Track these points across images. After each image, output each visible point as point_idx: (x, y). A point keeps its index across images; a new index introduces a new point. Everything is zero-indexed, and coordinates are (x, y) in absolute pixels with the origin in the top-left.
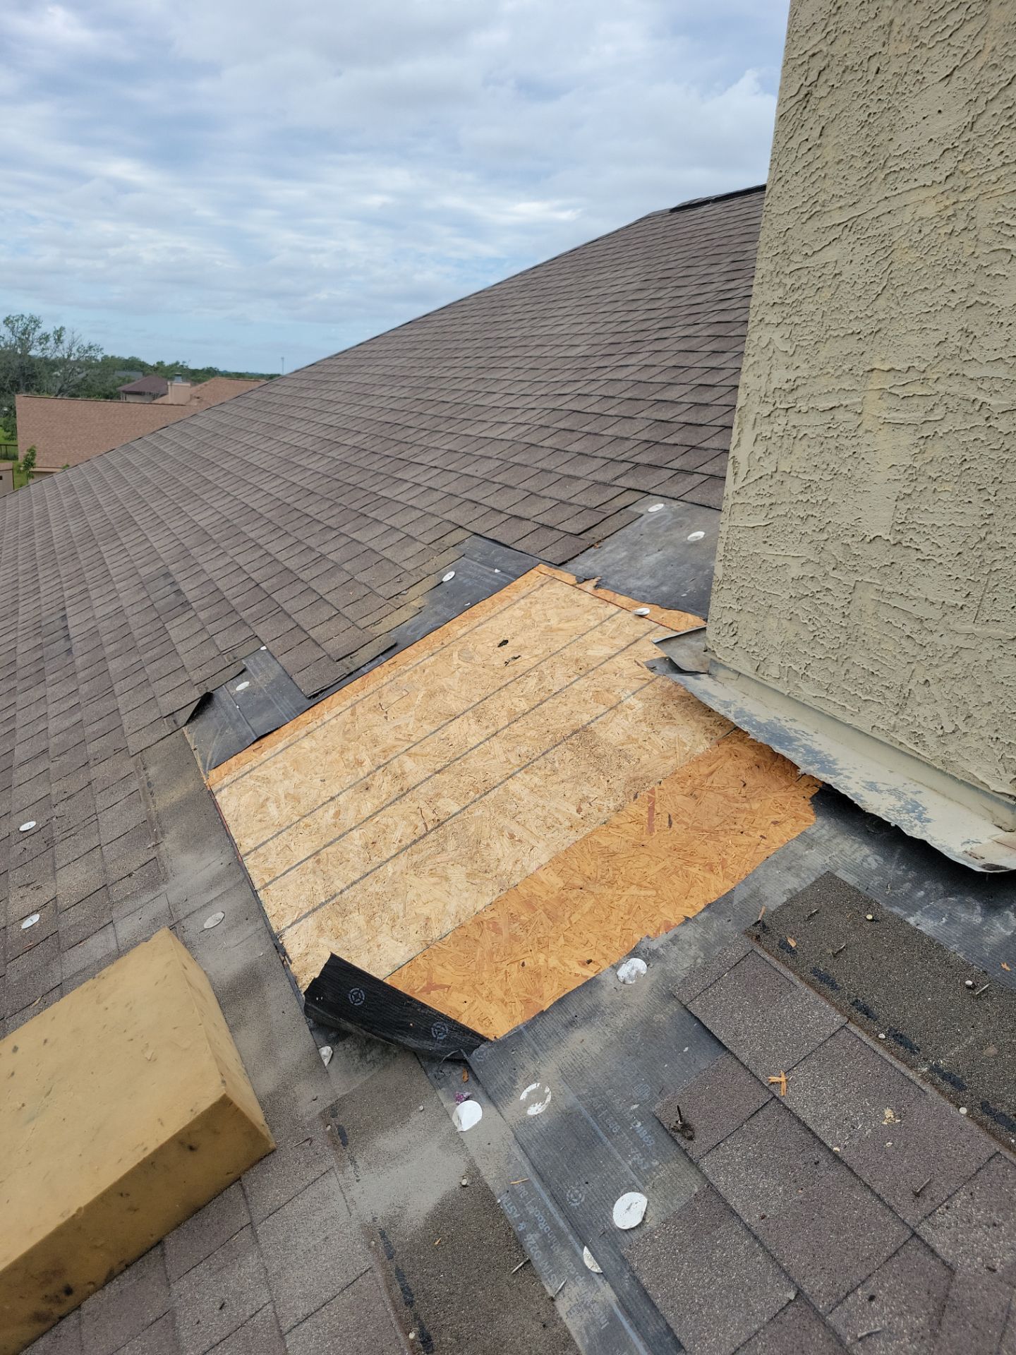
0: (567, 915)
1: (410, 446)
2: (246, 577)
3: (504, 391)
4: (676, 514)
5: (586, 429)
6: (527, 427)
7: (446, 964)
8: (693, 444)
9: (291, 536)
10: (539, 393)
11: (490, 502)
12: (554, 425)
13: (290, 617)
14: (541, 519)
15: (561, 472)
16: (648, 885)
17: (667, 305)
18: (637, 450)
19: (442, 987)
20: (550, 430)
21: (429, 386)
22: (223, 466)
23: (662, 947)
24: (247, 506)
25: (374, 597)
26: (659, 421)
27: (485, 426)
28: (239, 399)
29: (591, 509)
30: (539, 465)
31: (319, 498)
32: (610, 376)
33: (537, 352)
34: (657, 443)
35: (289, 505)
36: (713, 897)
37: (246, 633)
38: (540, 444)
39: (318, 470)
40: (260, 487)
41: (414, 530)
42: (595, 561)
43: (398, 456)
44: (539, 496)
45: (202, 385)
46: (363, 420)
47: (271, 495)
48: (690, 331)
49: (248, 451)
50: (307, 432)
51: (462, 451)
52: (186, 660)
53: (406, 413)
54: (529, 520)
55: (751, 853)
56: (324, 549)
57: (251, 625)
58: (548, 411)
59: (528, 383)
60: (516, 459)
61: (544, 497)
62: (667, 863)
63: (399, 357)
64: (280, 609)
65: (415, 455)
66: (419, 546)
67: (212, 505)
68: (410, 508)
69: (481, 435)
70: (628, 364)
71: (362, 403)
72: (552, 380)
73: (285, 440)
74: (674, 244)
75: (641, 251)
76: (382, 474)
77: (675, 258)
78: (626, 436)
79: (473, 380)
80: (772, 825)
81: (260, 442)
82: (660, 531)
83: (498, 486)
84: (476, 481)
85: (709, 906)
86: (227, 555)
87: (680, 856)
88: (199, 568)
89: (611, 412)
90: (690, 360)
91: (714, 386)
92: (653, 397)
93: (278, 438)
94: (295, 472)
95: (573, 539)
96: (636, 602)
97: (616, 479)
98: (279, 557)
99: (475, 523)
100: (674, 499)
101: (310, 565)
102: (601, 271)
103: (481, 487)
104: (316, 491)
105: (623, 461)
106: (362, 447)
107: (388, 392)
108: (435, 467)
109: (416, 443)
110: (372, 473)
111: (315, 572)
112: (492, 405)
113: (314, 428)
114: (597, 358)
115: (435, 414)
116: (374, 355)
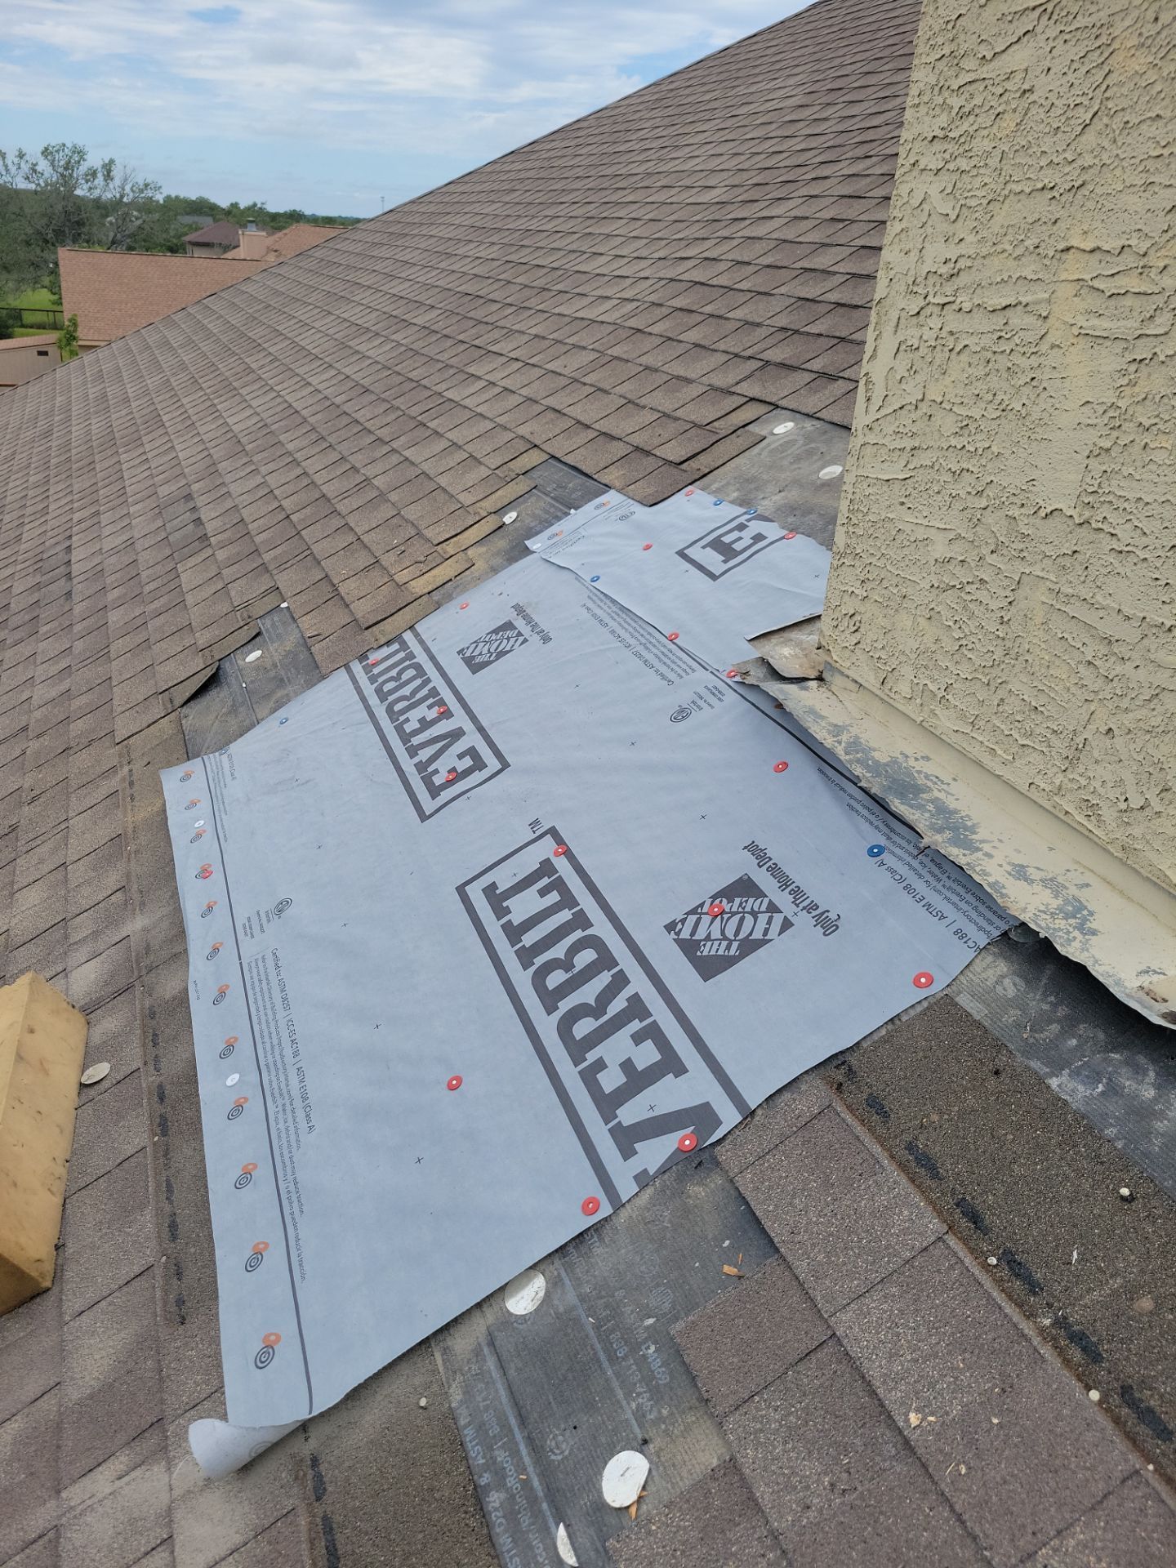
1: (490, 327)
2: (276, 505)
3: (613, 252)
4: (808, 438)
5: (708, 309)
6: (636, 304)
8: (844, 335)
9: (334, 449)
10: (656, 255)
11: (576, 412)
12: (668, 303)
13: (319, 563)
14: (636, 440)
15: (670, 371)
17: (834, 129)
18: (770, 341)
20: (664, 309)
21: (523, 243)
22: (270, 349)
24: (289, 406)
25: (421, 541)
26: (804, 299)
27: (586, 301)
29: (700, 426)
30: (644, 360)
31: (374, 397)
32: (747, 233)
33: (661, 197)
34: (797, 332)
35: (338, 407)
37: (265, 584)
38: (649, 330)
39: (377, 358)
40: (309, 380)
41: (480, 449)
43: (474, 343)
44: (637, 405)
45: (281, 234)
46: (439, 290)
47: (320, 392)
48: (859, 167)
49: (301, 330)
50: (372, 305)
51: (551, 337)
52: (195, 615)
53: (491, 281)
54: (621, 440)
56: (369, 472)
57: (275, 572)
58: (664, 282)
59: (645, 241)
60: (616, 351)
61: (644, 407)
63: (494, 201)
64: (307, 553)
65: (495, 342)
66: (482, 472)
67: (250, 403)
68: (478, 417)
69: (578, 315)
70: (773, 214)
71: (442, 265)
72: (674, 237)
73: (346, 316)
76: (452, 367)
78: (758, 320)
79: (577, 236)
81: (317, 317)
82: (785, 463)
83: (588, 390)
84: (563, 381)
86: (259, 473)
88: (225, 490)
89: (744, 285)
90: (853, 210)
92: (801, 264)
93: (338, 312)
94: (352, 360)
95: (675, 471)
97: (738, 383)
98: (319, 479)
99: (556, 441)
100: (808, 415)
101: (351, 492)
103: (568, 390)
104: (371, 388)
105: (750, 358)
106: (432, 328)
107: (475, 251)
108: (517, 359)
109: (498, 324)
110: (440, 365)
111: (355, 502)
112: (598, 271)
113: (381, 300)
114: (735, 206)
115: (526, 283)
116: (465, 198)
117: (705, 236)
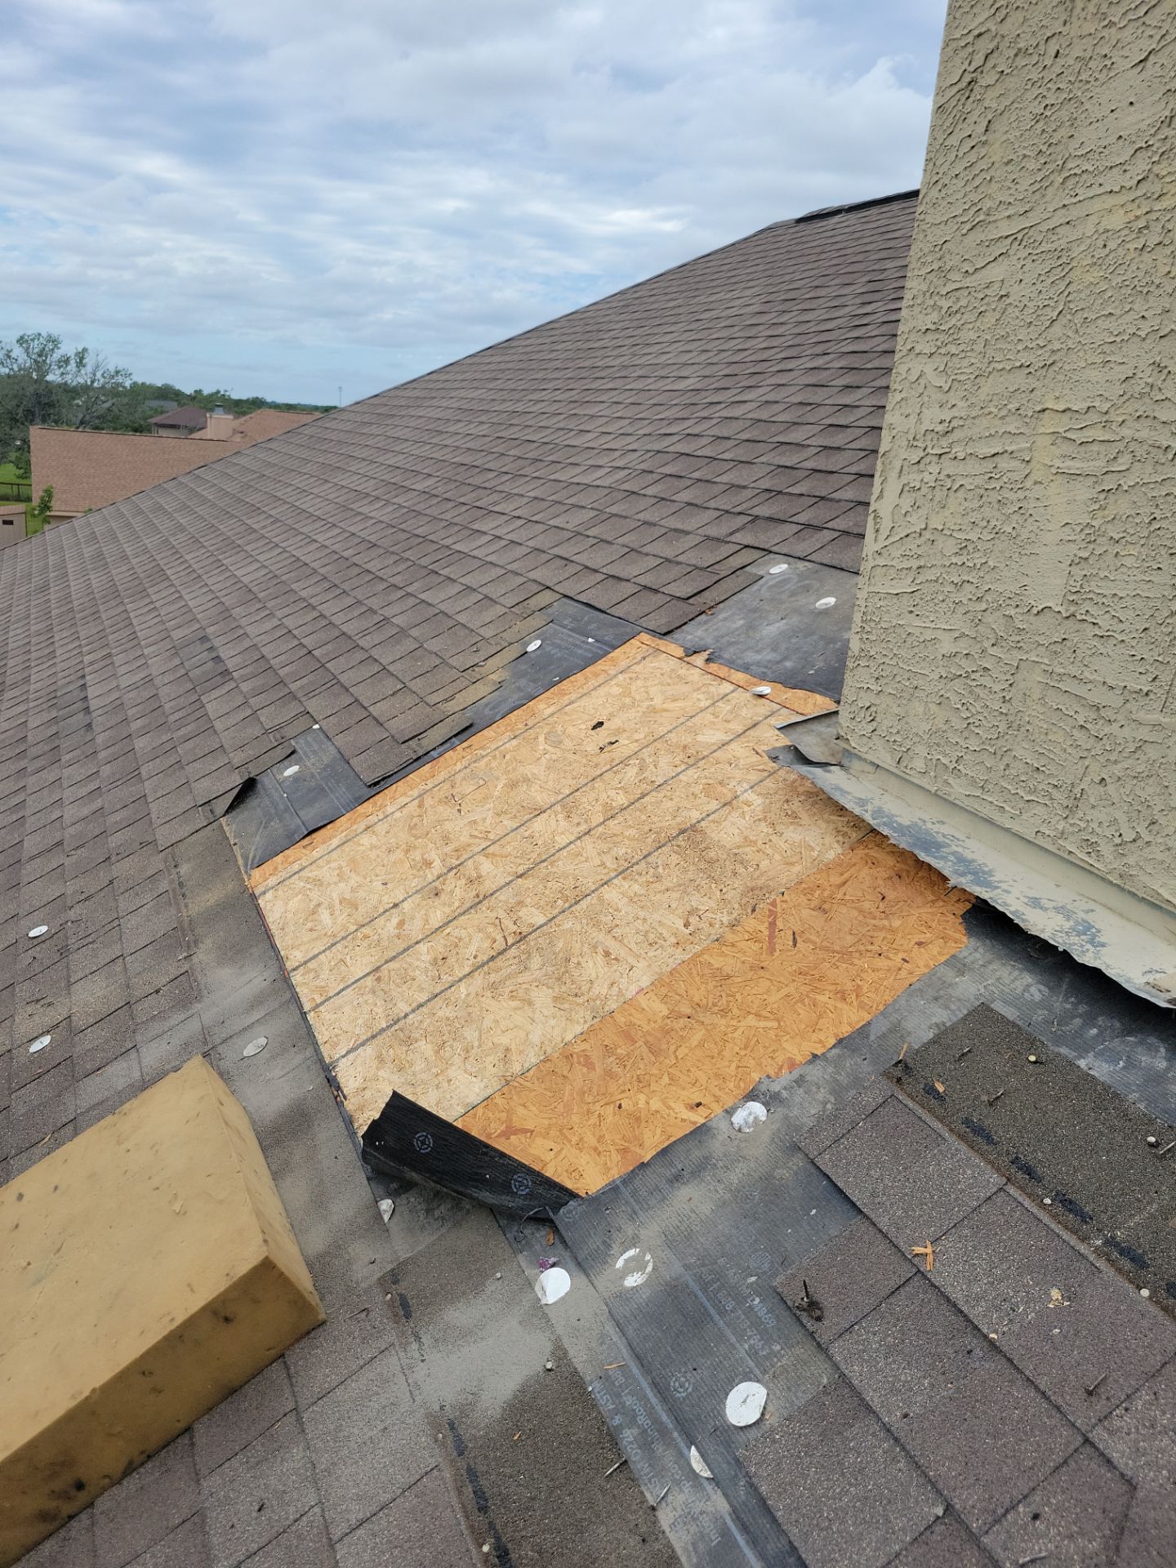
0: (672, 1048)
1: (489, 492)
2: (296, 642)
3: (600, 429)
4: (801, 577)
5: (696, 475)
6: (627, 472)
7: (528, 1104)
8: (823, 495)
9: (349, 595)
10: (641, 432)
11: (582, 559)
12: (659, 470)
13: (347, 690)
14: (644, 580)
15: (667, 525)
16: (769, 1015)
17: (792, 332)
18: (756, 501)
19: (525, 1131)
20: (655, 476)
21: (513, 422)
22: (270, 512)
23: (785, 1089)
24: (298, 559)
25: (447, 668)
26: (783, 466)
27: (578, 470)
28: (290, 434)
29: (701, 569)
30: (641, 516)
31: (382, 551)
32: (724, 413)
33: (639, 385)
34: (780, 492)
35: (347, 559)
36: (846, 1030)
37: (294, 709)
38: (642, 492)
39: (381, 519)
40: (314, 537)
41: (493, 591)
42: (707, 630)
43: (474, 504)
44: (640, 552)
45: (248, 417)
46: (434, 461)
47: (326, 547)
48: (819, 362)
49: (300, 496)
50: (369, 474)
51: (550, 498)
52: (226, 739)
53: (485, 453)
54: (628, 580)
55: (891, 980)
56: (388, 612)
57: (303, 699)
58: (652, 454)
59: (628, 421)
60: (614, 510)
61: (647, 554)
62: (791, 989)
63: (477, 388)
64: (335, 681)
65: (496, 503)
66: (499, 610)
67: (257, 557)
68: (489, 565)
69: (573, 480)
70: (746, 399)
71: (433, 441)
72: (656, 417)
73: (344, 483)
74: (800, 260)
75: (761, 268)
76: (456, 524)
77: (802, 277)
78: (744, 484)
79: (562, 417)
80: (916, 946)
81: (314, 484)
82: (784, 597)
83: (592, 541)
85: (840, 1041)
86: (274, 616)
87: (806, 982)
88: (242, 632)
89: (726, 456)
90: (818, 396)
91: (847, 427)
92: (776, 439)
93: (335, 480)
94: (355, 521)
95: (681, 604)
96: (755, 680)
97: (731, 534)
98: (336, 620)
99: (565, 583)
100: (799, 558)
101: (371, 630)
102: (714, 291)
103: (572, 542)
104: (379, 543)
105: (740, 513)
106: (433, 492)
107: (465, 429)
108: (519, 517)
109: (497, 488)
110: (445, 524)
111: (377, 638)
112: (586, 445)
113: (377, 470)
114: (709, 392)
115: (519, 455)
116: (448, 385)
117: (685, 416)
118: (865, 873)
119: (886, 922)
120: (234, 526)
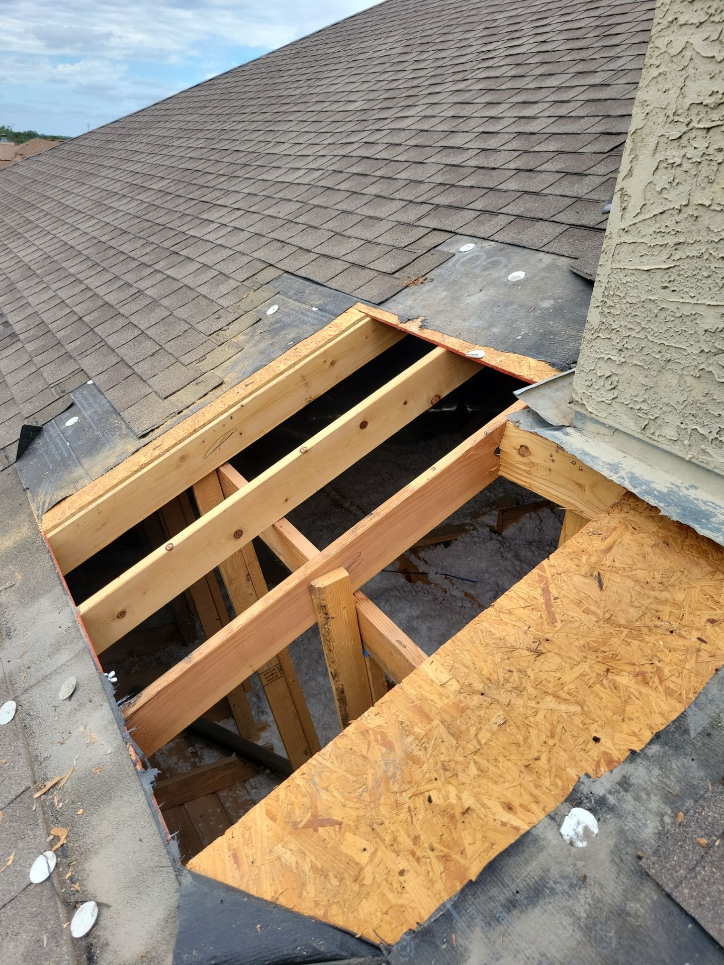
0: (473, 730)
1: (211, 190)
2: (68, 310)
3: (292, 141)
4: (489, 254)
5: (379, 173)
6: (320, 172)
7: (331, 788)
8: (491, 186)
9: (107, 271)
10: (327, 142)
11: (296, 241)
12: (347, 170)
13: (113, 351)
14: (351, 258)
15: (362, 213)
16: (568, 697)
17: (432, 65)
18: (433, 193)
19: (332, 823)
20: (344, 175)
21: (222, 137)
22: (42, 208)
23: (610, 792)
24: (66, 243)
25: (195, 333)
26: (450, 165)
27: (280, 172)
28: (54, 150)
29: (399, 248)
30: (339, 206)
31: (132, 236)
32: (393, 126)
33: (319, 107)
34: (453, 185)
35: (104, 243)
36: (660, 723)
37: (71, 367)
38: (337, 187)
39: (128, 211)
40: (77, 226)
41: (227, 268)
42: (415, 300)
43: (201, 199)
44: (344, 236)
45: (24, 144)
46: (165, 167)
47: (87, 234)
48: (461, 86)
49: (63, 195)
50: (116, 178)
51: (261, 194)
52: (16, 391)
53: (204, 161)
54: (338, 259)
55: (693, 662)
56: (142, 285)
57: (78, 358)
58: (339, 158)
59: (314, 134)
60: (316, 201)
61: (349, 237)
62: (585, 667)
63: (192, 114)
64: (102, 343)
65: (218, 199)
66: (233, 284)
67: (34, 242)
68: (220, 248)
69: (278, 180)
70: (407, 115)
71: (163, 152)
72: (336, 131)
73: (97, 185)
74: (426, 16)
75: (397, 23)
76: (188, 215)
77: (431, 27)
78: (419, 179)
79: (261, 132)
80: (709, 624)
81: (74, 186)
82: (477, 271)
83: (302, 227)
84: (280, 222)
85: (657, 737)
86: (50, 289)
87: (599, 659)
88: (25, 301)
89: (400, 158)
90: (467, 111)
91: (497, 133)
92: (439, 144)
93: (90, 183)
94: (108, 213)
95: (387, 278)
96: (468, 344)
97: (419, 219)
98: (101, 292)
99: (286, 261)
100: (484, 239)
101: (129, 300)
102: (364, 40)
103: (285, 227)
104: (128, 230)
105: (422, 203)
106: (167, 191)
107: (186, 143)
108: (238, 209)
109: (217, 187)
110: (179, 215)
111: (134, 307)
112: (285, 153)
113: (122, 175)
114: (376, 111)
115: (232, 161)
116: (169, 112)
117: (360, 129)
118: (627, 538)
119: (666, 595)
120: (15, 218)
